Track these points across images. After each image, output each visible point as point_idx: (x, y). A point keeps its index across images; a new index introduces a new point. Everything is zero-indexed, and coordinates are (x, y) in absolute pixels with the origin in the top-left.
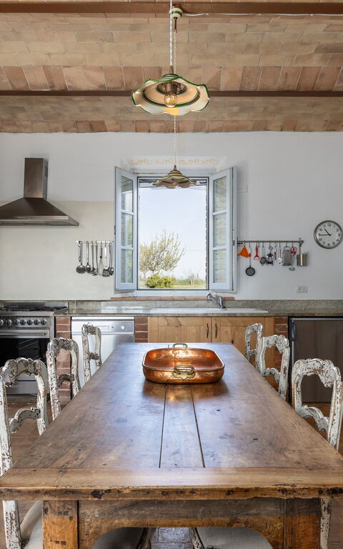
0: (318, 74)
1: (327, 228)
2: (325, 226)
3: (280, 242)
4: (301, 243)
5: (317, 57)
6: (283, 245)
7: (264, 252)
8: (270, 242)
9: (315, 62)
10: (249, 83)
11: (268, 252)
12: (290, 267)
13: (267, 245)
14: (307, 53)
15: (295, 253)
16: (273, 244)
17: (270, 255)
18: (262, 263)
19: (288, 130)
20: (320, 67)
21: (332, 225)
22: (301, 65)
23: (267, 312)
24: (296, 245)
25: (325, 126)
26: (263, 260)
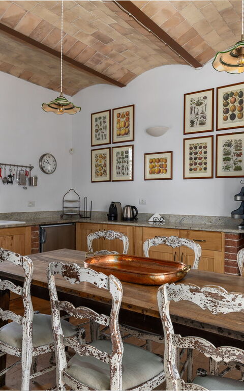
0: (83, 50)
1: (48, 159)
2: (47, 157)
3: (17, 166)
4: (31, 168)
5: (90, 38)
6: (20, 168)
7: (5, 173)
8: (11, 165)
9: (86, 41)
10: (38, 34)
11: (8, 173)
12: (24, 186)
13: (8, 167)
14: (87, 33)
15: (28, 175)
16: (12, 167)
17: (10, 176)
18: (4, 182)
19: (24, 79)
20: (87, 46)
21: (51, 157)
22: (78, 39)
23: (24, 222)
24: (28, 169)
25: (48, 84)
26: (5, 180)
